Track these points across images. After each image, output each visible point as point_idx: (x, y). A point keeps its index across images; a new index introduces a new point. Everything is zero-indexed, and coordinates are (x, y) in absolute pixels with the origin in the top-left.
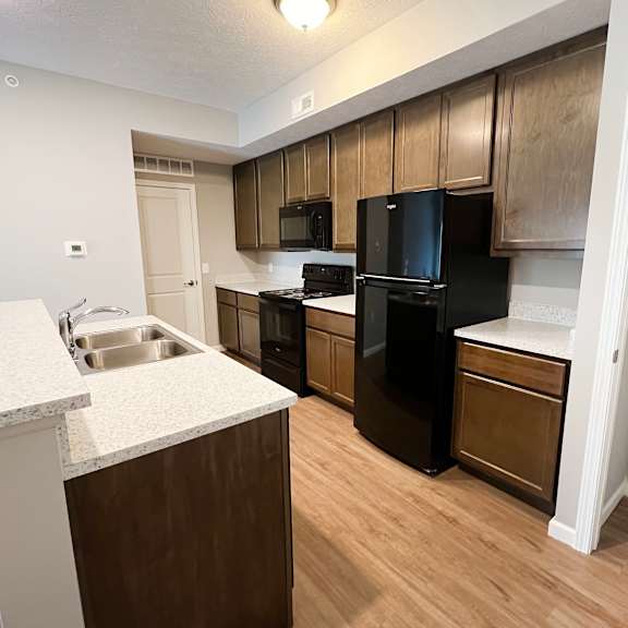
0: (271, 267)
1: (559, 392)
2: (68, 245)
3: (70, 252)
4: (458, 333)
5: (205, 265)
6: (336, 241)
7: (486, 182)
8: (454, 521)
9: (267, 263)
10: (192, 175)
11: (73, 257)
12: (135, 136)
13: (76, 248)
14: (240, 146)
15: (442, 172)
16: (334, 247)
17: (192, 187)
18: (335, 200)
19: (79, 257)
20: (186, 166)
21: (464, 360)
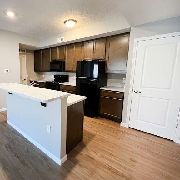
0: (43, 76)
1: (122, 98)
2: (6, 70)
3: (6, 72)
4: (100, 88)
5: (28, 75)
6: (66, 69)
7: (104, 58)
8: (103, 125)
9: (42, 75)
10: (25, 53)
11: (6, 73)
12: (20, 44)
13: (7, 71)
14: (41, 47)
15: (94, 56)
16: (65, 71)
17: (25, 56)
18: (66, 60)
19: (8, 73)
20: (24, 51)
21: (102, 94)
